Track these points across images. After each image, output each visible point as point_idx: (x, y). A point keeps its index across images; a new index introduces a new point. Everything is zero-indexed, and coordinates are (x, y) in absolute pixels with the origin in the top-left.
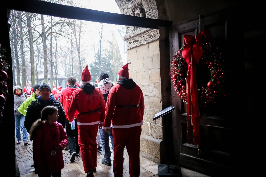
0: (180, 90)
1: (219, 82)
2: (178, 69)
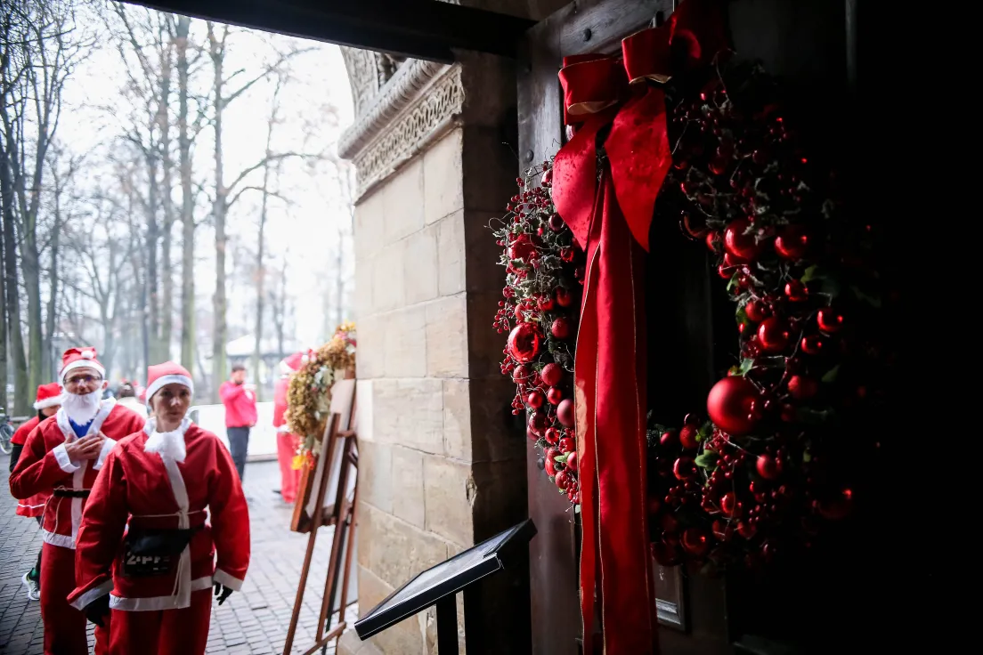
0: (548, 431)
1: (793, 382)
2: (535, 290)
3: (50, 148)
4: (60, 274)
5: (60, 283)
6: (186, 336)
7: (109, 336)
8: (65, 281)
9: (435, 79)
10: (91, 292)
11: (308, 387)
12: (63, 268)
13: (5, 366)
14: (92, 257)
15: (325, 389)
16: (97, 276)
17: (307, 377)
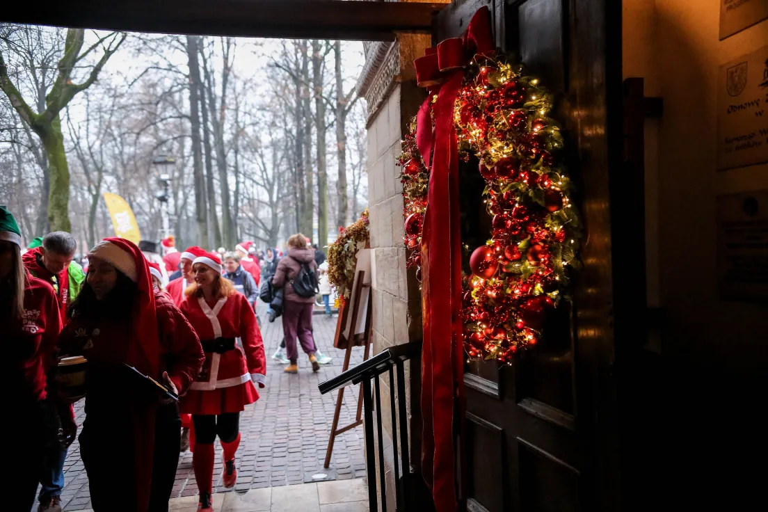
3: (231, 74)
4: (241, 169)
5: (241, 176)
6: (321, 215)
7: (275, 215)
8: (244, 175)
9: (390, 48)
10: (261, 182)
11: (339, 253)
12: (243, 165)
13: (207, 238)
14: (262, 156)
15: (353, 255)
16: (265, 170)
17: (339, 247)
